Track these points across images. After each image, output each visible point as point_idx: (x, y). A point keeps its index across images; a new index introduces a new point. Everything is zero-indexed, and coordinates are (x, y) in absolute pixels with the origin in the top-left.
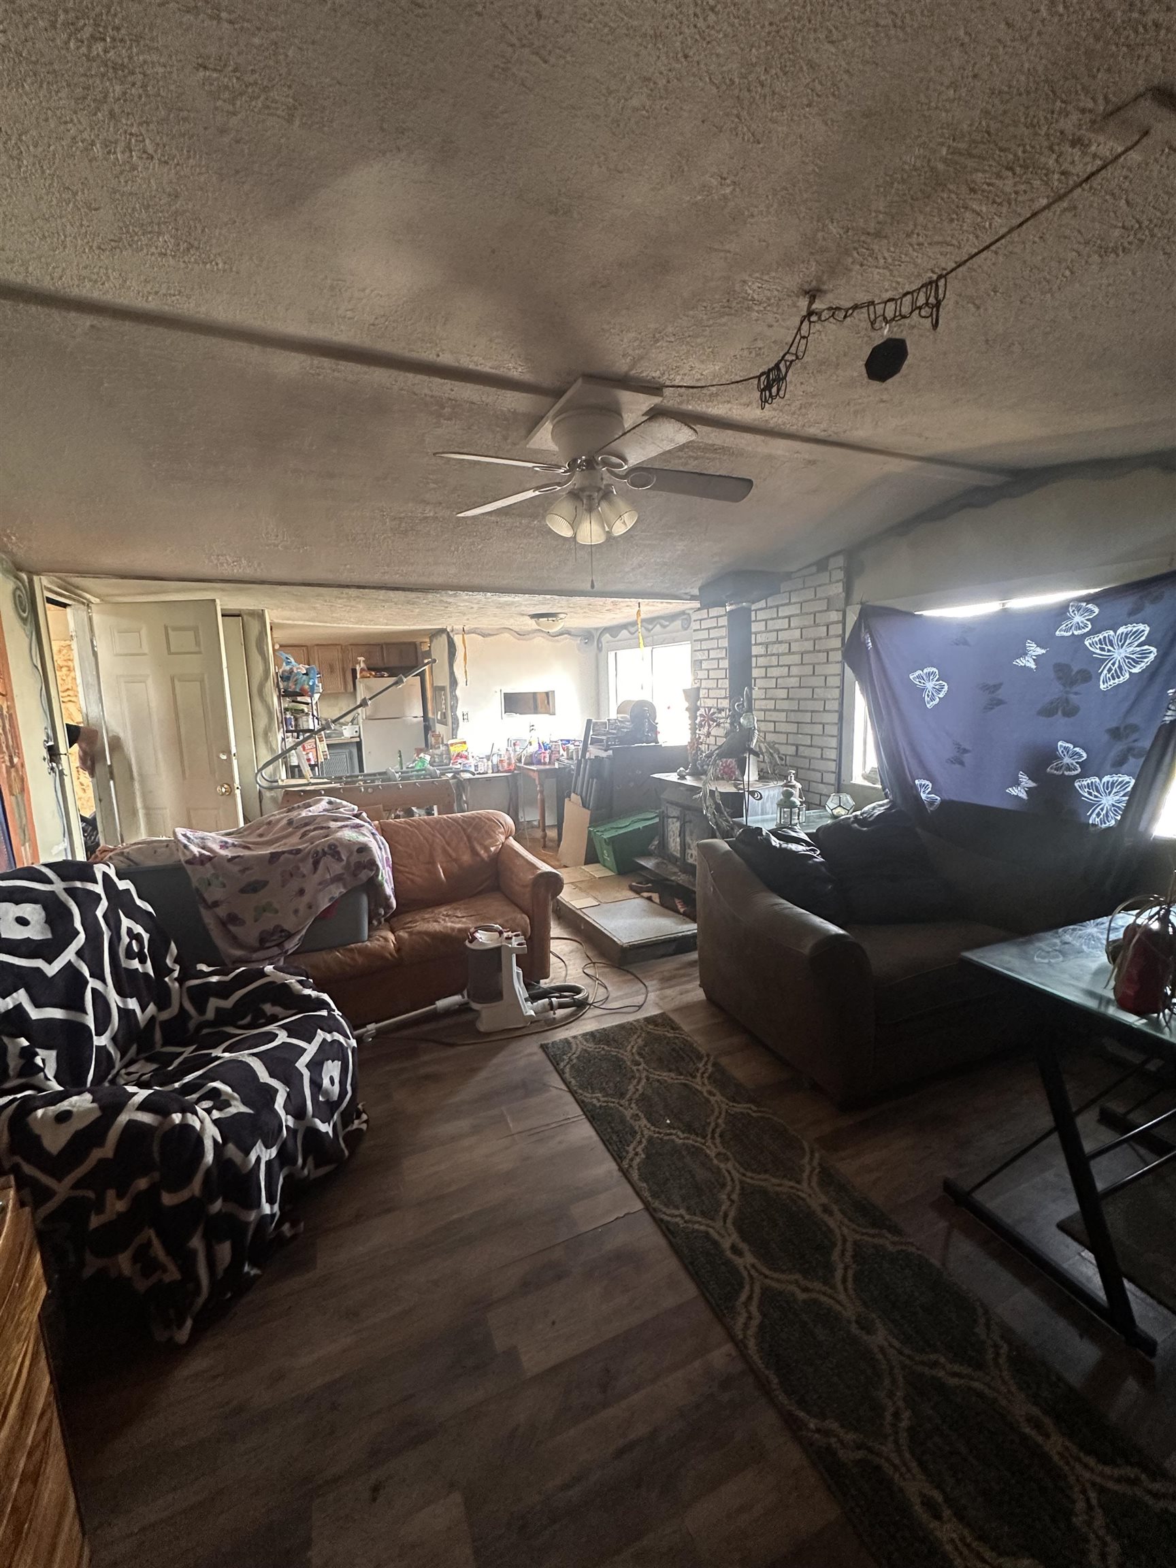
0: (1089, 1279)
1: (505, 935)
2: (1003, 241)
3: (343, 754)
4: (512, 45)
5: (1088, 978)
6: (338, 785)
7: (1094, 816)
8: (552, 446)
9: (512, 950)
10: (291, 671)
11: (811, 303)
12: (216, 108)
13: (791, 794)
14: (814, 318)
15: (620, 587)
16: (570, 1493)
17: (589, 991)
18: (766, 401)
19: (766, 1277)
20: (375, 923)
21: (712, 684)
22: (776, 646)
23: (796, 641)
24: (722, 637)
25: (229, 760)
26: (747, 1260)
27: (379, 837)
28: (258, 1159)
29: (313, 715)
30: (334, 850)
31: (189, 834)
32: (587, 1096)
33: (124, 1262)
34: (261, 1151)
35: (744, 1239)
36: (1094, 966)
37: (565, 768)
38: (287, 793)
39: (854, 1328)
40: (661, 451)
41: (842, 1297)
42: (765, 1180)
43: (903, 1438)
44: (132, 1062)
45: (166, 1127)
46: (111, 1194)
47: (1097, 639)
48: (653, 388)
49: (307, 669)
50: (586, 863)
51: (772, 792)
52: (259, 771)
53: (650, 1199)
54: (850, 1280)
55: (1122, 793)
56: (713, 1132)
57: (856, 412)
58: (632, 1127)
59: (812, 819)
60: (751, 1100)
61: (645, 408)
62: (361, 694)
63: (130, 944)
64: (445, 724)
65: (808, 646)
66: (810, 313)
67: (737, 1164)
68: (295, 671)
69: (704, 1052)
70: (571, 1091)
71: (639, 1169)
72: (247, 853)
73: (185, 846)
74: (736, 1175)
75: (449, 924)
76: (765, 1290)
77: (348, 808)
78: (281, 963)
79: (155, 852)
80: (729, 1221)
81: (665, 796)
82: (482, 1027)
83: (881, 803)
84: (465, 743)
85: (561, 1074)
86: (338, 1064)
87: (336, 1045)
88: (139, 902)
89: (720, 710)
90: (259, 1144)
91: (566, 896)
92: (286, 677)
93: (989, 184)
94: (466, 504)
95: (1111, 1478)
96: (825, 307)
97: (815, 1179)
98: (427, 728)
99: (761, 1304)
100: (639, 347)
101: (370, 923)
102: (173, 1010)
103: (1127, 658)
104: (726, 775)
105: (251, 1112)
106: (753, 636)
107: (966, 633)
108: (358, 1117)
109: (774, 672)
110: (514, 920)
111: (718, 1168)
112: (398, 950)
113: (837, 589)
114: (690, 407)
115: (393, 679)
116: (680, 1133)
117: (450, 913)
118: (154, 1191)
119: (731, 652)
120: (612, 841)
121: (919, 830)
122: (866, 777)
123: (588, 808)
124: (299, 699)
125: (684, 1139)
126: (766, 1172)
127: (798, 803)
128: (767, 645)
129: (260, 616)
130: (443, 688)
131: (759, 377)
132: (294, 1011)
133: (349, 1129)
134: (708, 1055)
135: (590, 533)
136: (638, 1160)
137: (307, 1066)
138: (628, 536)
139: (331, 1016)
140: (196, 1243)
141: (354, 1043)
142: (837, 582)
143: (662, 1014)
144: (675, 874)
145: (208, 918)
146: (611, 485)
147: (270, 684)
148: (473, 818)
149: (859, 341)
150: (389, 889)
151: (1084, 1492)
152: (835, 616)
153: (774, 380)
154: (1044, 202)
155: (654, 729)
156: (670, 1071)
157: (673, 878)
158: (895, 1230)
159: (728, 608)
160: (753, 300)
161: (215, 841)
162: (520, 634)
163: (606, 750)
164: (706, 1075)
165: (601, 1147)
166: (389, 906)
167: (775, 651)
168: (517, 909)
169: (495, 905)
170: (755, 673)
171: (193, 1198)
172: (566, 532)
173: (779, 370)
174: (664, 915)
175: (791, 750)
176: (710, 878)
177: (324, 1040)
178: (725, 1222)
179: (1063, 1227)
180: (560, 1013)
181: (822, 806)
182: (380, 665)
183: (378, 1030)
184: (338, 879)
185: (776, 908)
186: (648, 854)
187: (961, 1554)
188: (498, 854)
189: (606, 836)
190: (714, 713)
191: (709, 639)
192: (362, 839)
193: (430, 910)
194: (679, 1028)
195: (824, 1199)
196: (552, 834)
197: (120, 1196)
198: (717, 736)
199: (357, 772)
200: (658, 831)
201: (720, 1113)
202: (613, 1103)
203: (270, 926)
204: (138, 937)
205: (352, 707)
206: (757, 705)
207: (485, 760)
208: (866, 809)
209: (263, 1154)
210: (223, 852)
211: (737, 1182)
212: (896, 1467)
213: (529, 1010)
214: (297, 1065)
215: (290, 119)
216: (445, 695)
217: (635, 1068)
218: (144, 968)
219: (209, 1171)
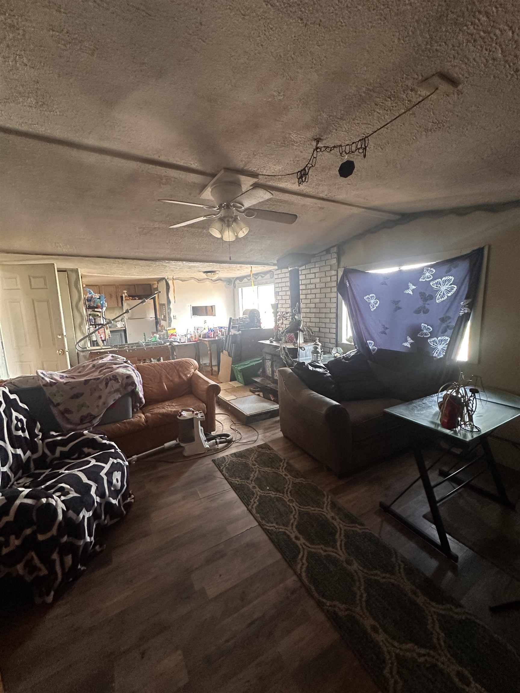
0: (434, 535)
1: (195, 412)
2: (389, 124)
3: (118, 336)
4: (190, 35)
5: (431, 416)
6: (116, 349)
7: (435, 353)
8: (211, 198)
9: (198, 419)
10: (92, 297)
11: (317, 144)
12: (58, 47)
13: (317, 348)
14: (318, 150)
15: (243, 260)
16: (229, 643)
17: (233, 435)
18: (300, 183)
19: (309, 547)
20: (135, 410)
21: (284, 302)
22: (310, 285)
23: (318, 283)
24: (287, 282)
25: (63, 338)
26: (301, 542)
27: (136, 371)
28: (84, 517)
29: (103, 317)
30: (115, 378)
31: (44, 372)
32: (233, 480)
33: (20, 568)
34: (85, 513)
35: (300, 533)
36: (434, 412)
37: (220, 340)
38: (91, 353)
39: (345, 564)
40: (258, 202)
41: (340, 552)
42: (308, 509)
43: (364, 604)
44: (20, 478)
45: (39, 505)
46: (13, 537)
47: (435, 282)
48: (254, 175)
49: (99, 296)
50: (231, 381)
51: (309, 347)
52: (78, 343)
53: (261, 521)
54: (343, 545)
55: (445, 344)
56: (287, 491)
57: (338, 188)
58: (253, 492)
59: (326, 358)
60: (302, 477)
61: (251, 183)
62: (126, 307)
63: (17, 424)
64: (165, 320)
65: (323, 285)
66: (317, 148)
67: (297, 503)
68: (94, 297)
69: (282, 458)
70: (226, 479)
71: (256, 509)
72: (73, 380)
73: (43, 378)
74: (297, 508)
75: (170, 409)
76: (309, 553)
77: (121, 358)
78: (91, 429)
79: (28, 381)
80: (294, 526)
81: (264, 350)
82: (186, 454)
83: (353, 350)
84: (175, 329)
85: (221, 471)
86: (120, 473)
87: (119, 464)
88: (21, 404)
89: (287, 313)
90: (84, 510)
91: (221, 395)
92: (89, 300)
93: (382, 103)
94: (173, 222)
95: (441, 609)
96: (323, 146)
97: (329, 506)
98: (157, 322)
99: (307, 559)
100: (248, 158)
101: (133, 410)
102: (40, 453)
103: (446, 290)
104: (291, 341)
105: (79, 496)
106: (300, 281)
107: (386, 280)
108: (130, 496)
109: (309, 296)
110: (199, 406)
111: (289, 506)
112: (146, 421)
113: (334, 261)
114: (270, 183)
115: (140, 301)
116: (273, 493)
117: (170, 404)
118: (34, 533)
119: (291, 288)
120: (242, 370)
121: (369, 362)
122: (348, 340)
123: (231, 357)
124: (96, 310)
125: (275, 494)
126: (309, 505)
127: (320, 352)
128: (306, 285)
129: (76, 271)
130: (164, 305)
131: (297, 173)
132: (98, 451)
133: (126, 502)
134: (285, 460)
135: (229, 236)
136: (255, 505)
137: (106, 474)
138: (245, 238)
139: (116, 452)
140: (55, 556)
141: (127, 463)
142: (334, 258)
143: (265, 444)
144: (270, 384)
145: (55, 411)
146: (237, 216)
147: (82, 302)
148: (179, 362)
149: (338, 160)
150: (141, 395)
151: (432, 616)
152: (334, 273)
153: (304, 175)
154: (403, 111)
155: (259, 321)
156: (268, 467)
157: (269, 386)
158: (361, 524)
159: (289, 269)
160: (294, 141)
161: (57, 375)
162: (199, 280)
163: (238, 331)
164: (284, 468)
165: (239, 500)
166: (141, 402)
167: (309, 288)
168: (200, 401)
169: (190, 400)
170: (302, 297)
171: (53, 536)
172: (218, 236)
173: (305, 170)
174: (265, 402)
175: (317, 329)
176: (284, 384)
177: (113, 462)
178: (292, 527)
179: (425, 517)
180: (221, 446)
181: (330, 353)
182: (134, 294)
183: (138, 458)
184: (117, 391)
185: (312, 395)
186: (257, 376)
187: (386, 645)
188: (191, 378)
189: (239, 368)
190: (284, 314)
191: (282, 282)
192: (128, 372)
193: (160, 403)
194: (272, 449)
195: (333, 514)
196: (215, 369)
197: (17, 538)
198: (286, 324)
199: (124, 343)
200: (262, 365)
201: (290, 483)
202: (244, 482)
203: (85, 414)
204: (21, 421)
205: (121, 314)
206: (303, 310)
207: (184, 337)
208: (347, 353)
209: (86, 514)
210: (61, 380)
211: (297, 510)
212: (361, 616)
213: (207, 445)
214: (101, 474)
215: (92, 54)
216: (165, 307)
217: (253, 467)
218: (24, 435)
219: (60, 523)
